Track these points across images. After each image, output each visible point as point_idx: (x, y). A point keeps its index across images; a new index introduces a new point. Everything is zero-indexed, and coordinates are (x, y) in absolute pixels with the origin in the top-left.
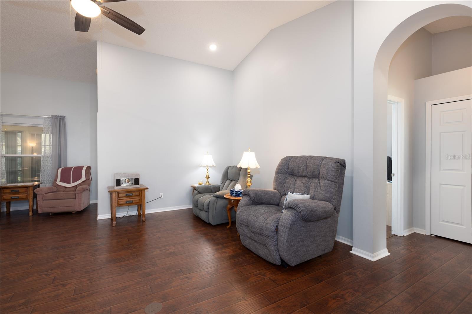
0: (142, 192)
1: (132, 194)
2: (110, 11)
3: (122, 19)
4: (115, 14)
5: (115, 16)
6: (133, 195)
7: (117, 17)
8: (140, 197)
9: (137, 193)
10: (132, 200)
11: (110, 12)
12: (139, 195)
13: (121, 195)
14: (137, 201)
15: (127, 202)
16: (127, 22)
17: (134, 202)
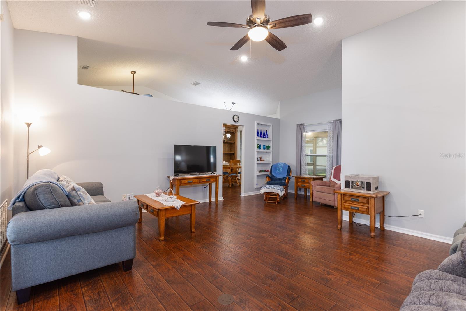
0: (370, 200)
1: (358, 200)
2: (275, 22)
3: (287, 22)
4: (279, 22)
5: (281, 23)
6: (360, 201)
7: (283, 23)
8: (367, 206)
9: (365, 200)
10: (358, 206)
11: (275, 24)
12: (367, 203)
13: (346, 198)
14: (364, 210)
15: (352, 208)
16: (292, 20)
17: (360, 209)
